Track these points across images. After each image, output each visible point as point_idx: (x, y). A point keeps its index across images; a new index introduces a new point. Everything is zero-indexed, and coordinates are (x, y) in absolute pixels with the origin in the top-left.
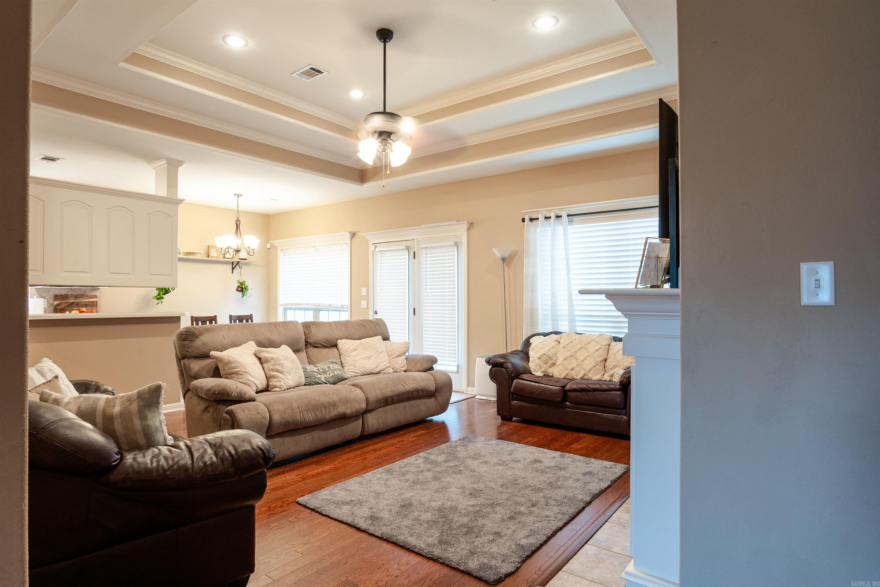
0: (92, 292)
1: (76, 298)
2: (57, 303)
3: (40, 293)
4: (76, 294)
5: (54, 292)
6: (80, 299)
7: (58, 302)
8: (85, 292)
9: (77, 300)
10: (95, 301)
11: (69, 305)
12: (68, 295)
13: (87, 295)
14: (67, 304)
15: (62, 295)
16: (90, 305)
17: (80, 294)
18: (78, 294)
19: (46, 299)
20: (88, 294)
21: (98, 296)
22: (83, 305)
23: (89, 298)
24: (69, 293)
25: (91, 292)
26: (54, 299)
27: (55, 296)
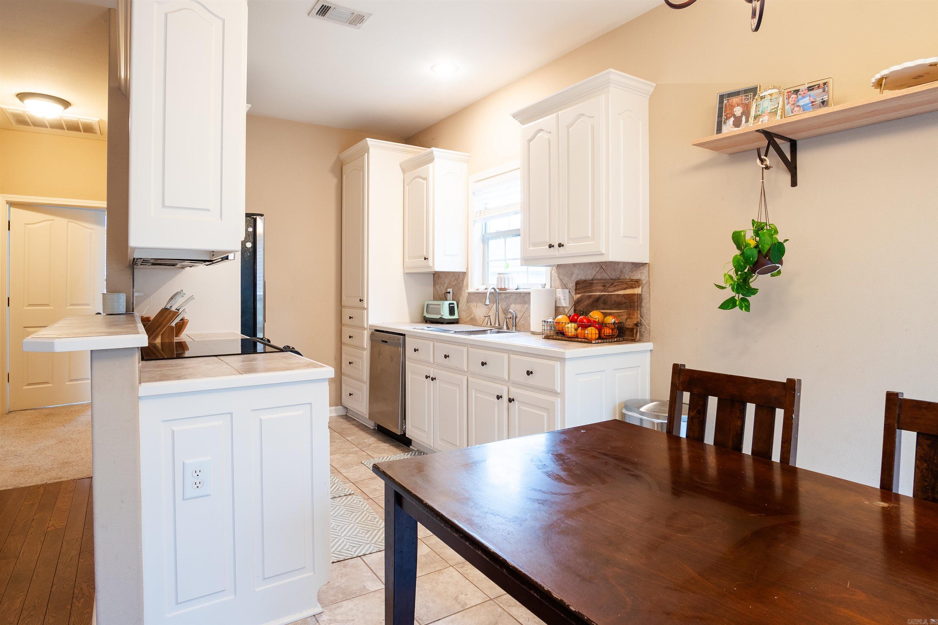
0: (634, 273)
1: (604, 286)
3: (561, 277)
4: (608, 277)
6: (610, 289)
7: (578, 296)
8: (621, 272)
9: (605, 292)
10: (634, 294)
12: (593, 280)
13: (626, 279)
14: (591, 300)
15: (585, 281)
16: (625, 303)
17: (613, 277)
18: (611, 277)
19: (568, 290)
20: (626, 277)
21: (644, 282)
22: (614, 304)
23: (625, 286)
24: (599, 277)
25: (632, 274)
26: (576, 290)
27: (578, 283)
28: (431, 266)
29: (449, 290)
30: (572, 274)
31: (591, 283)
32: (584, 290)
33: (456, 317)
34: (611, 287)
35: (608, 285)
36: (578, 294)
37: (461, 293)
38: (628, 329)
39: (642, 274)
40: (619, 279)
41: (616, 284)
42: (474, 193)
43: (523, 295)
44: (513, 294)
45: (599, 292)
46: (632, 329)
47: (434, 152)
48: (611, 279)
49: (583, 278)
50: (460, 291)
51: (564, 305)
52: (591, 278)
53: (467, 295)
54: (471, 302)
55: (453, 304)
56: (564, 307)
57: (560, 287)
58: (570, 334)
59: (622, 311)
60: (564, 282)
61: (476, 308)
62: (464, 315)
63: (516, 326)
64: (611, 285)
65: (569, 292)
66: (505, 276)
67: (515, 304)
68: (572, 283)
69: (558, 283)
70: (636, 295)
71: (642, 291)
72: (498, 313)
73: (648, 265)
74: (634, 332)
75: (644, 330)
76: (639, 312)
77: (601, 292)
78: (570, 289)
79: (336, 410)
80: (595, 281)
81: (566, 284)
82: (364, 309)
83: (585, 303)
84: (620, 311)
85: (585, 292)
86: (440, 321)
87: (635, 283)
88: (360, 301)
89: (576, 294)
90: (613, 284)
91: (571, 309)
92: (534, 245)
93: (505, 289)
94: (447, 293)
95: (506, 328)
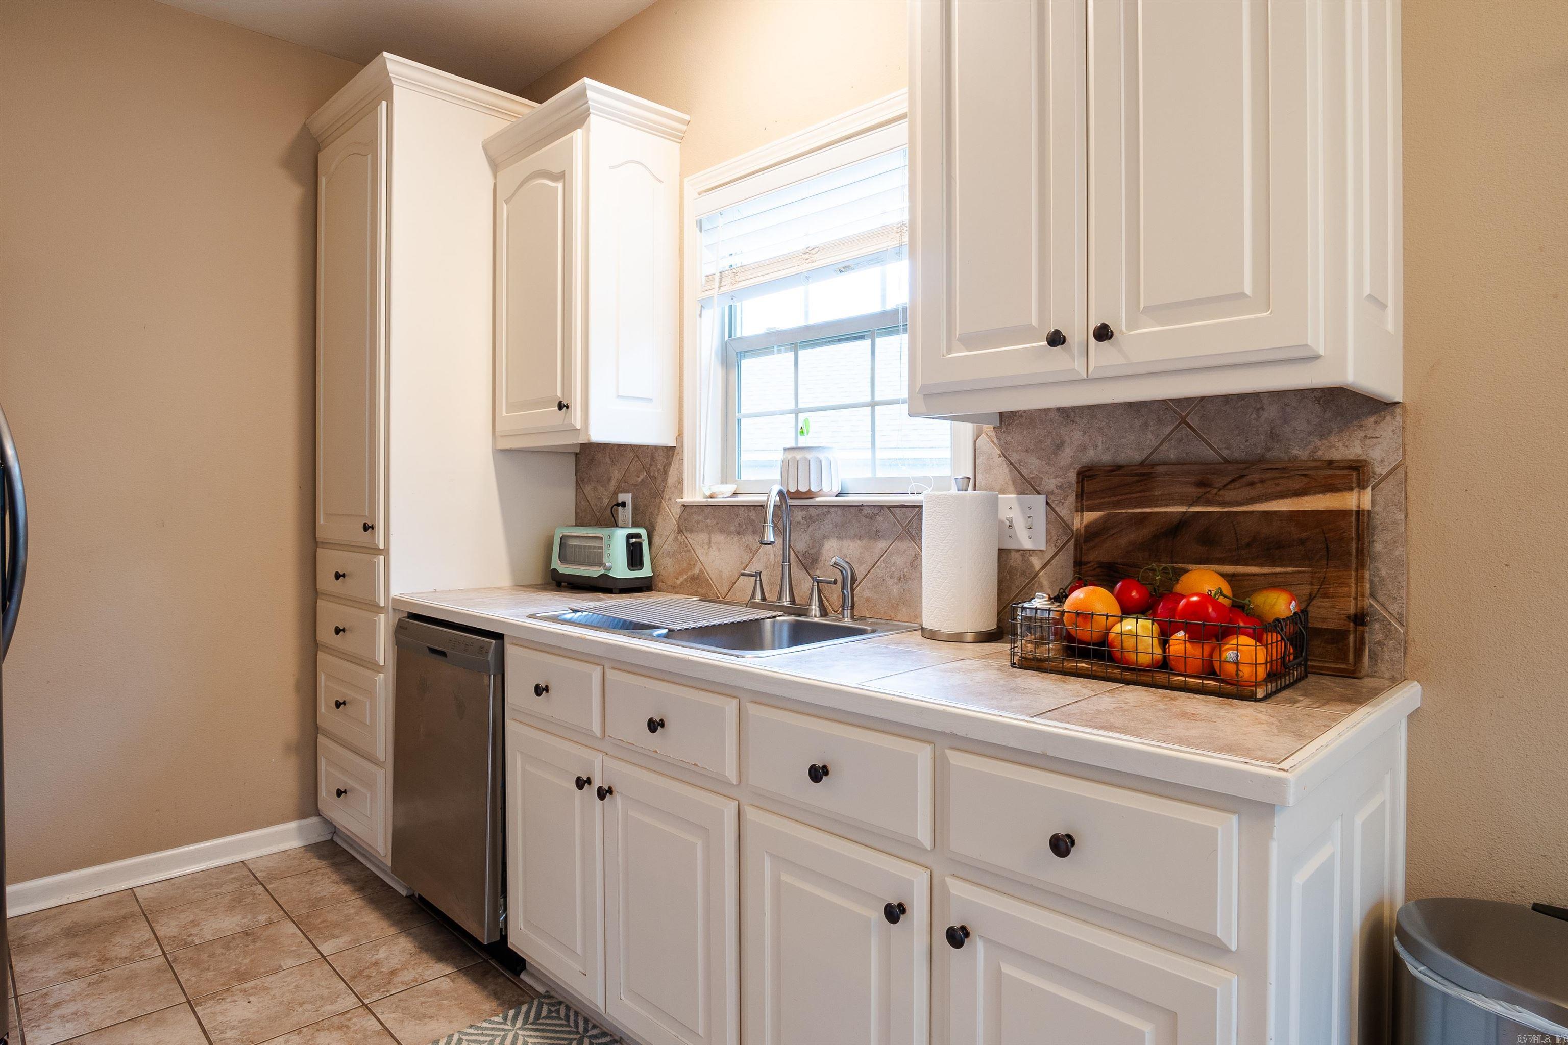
0: (1333, 439)
1: (1202, 484)
2: (1085, 522)
3: (1014, 457)
4: (1210, 455)
5: (1083, 448)
6: (1229, 495)
7: (1091, 516)
8: (1273, 435)
9: (1209, 503)
11: (1156, 537)
12: (1153, 465)
13: (1296, 459)
14: (1145, 533)
15: (1116, 469)
16: (1302, 542)
17: (1237, 454)
18: (1225, 453)
19: (1042, 498)
20: (1295, 452)
21: (1380, 470)
22: (1248, 545)
23: (1297, 484)
24: (1171, 453)
25: (1322, 437)
26: (1080, 496)
27: (1087, 474)
28: (578, 427)
29: (622, 497)
30: (1060, 446)
31: (1143, 475)
32: (1115, 496)
33: (646, 572)
34: (1232, 486)
35: (1219, 481)
36: (1091, 509)
37: (659, 507)
38: (1318, 632)
39: (1368, 442)
40: (1262, 460)
41: (1255, 477)
42: (700, 224)
43: (870, 511)
44: (832, 509)
45: (1182, 504)
46: (1337, 637)
47: (589, 94)
48: (1227, 461)
49: (1106, 458)
50: (658, 500)
51: (1027, 544)
52: (1138, 457)
53: (677, 511)
54: (691, 531)
55: (638, 536)
56: (1025, 553)
57: (1012, 488)
58: (1144, 659)
59: (1289, 569)
60: (1024, 471)
61: (706, 547)
62: (668, 566)
63: (853, 607)
64: (1233, 481)
65: (1047, 503)
66: (810, 456)
67: (839, 538)
68: (1056, 477)
69: (1002, 473)
70: (1353, 519)
71: (1374, 502)
72: (790, 566)
73: (1398, 410)
74: (1347, 645)
75: (1380, 637)
76: (1367, 574)
77: (1191, 505)
78: (1052, 493)
79: (300, 829)
80: (1160, 469)
81: (1032, 478)
82: (377, 551)
83: (1123, 541)
84: (1278, 570)
85: (1117, 504)
86: (601, 584)
87: (1346, 472)
88: (366, 528)
89: (1081, 509)
90: (1242, 476)
91: (1052, 558)
92: (969, 341)
93: (809, 494)
94: (618, 505)
95: (818, 614)
